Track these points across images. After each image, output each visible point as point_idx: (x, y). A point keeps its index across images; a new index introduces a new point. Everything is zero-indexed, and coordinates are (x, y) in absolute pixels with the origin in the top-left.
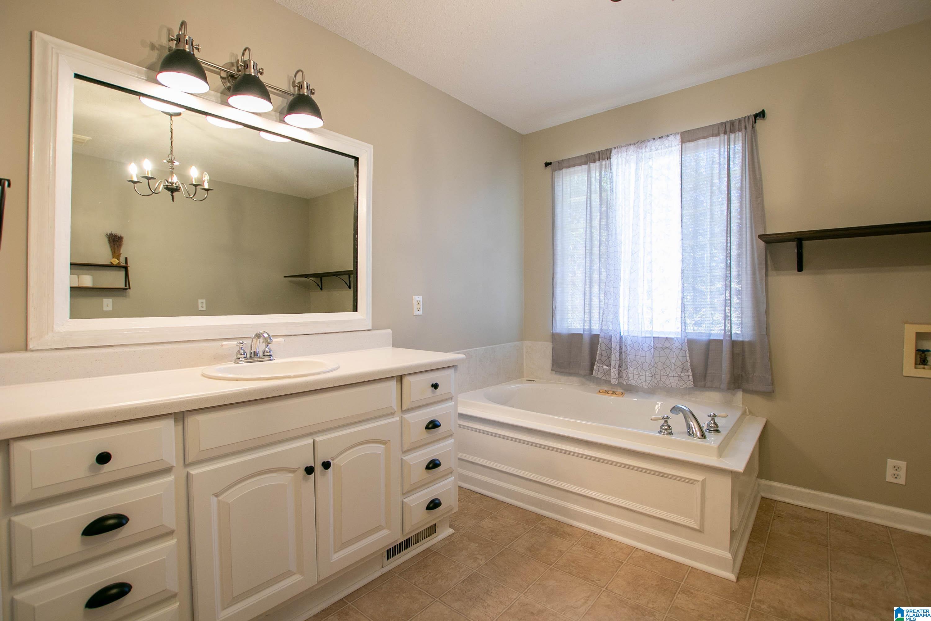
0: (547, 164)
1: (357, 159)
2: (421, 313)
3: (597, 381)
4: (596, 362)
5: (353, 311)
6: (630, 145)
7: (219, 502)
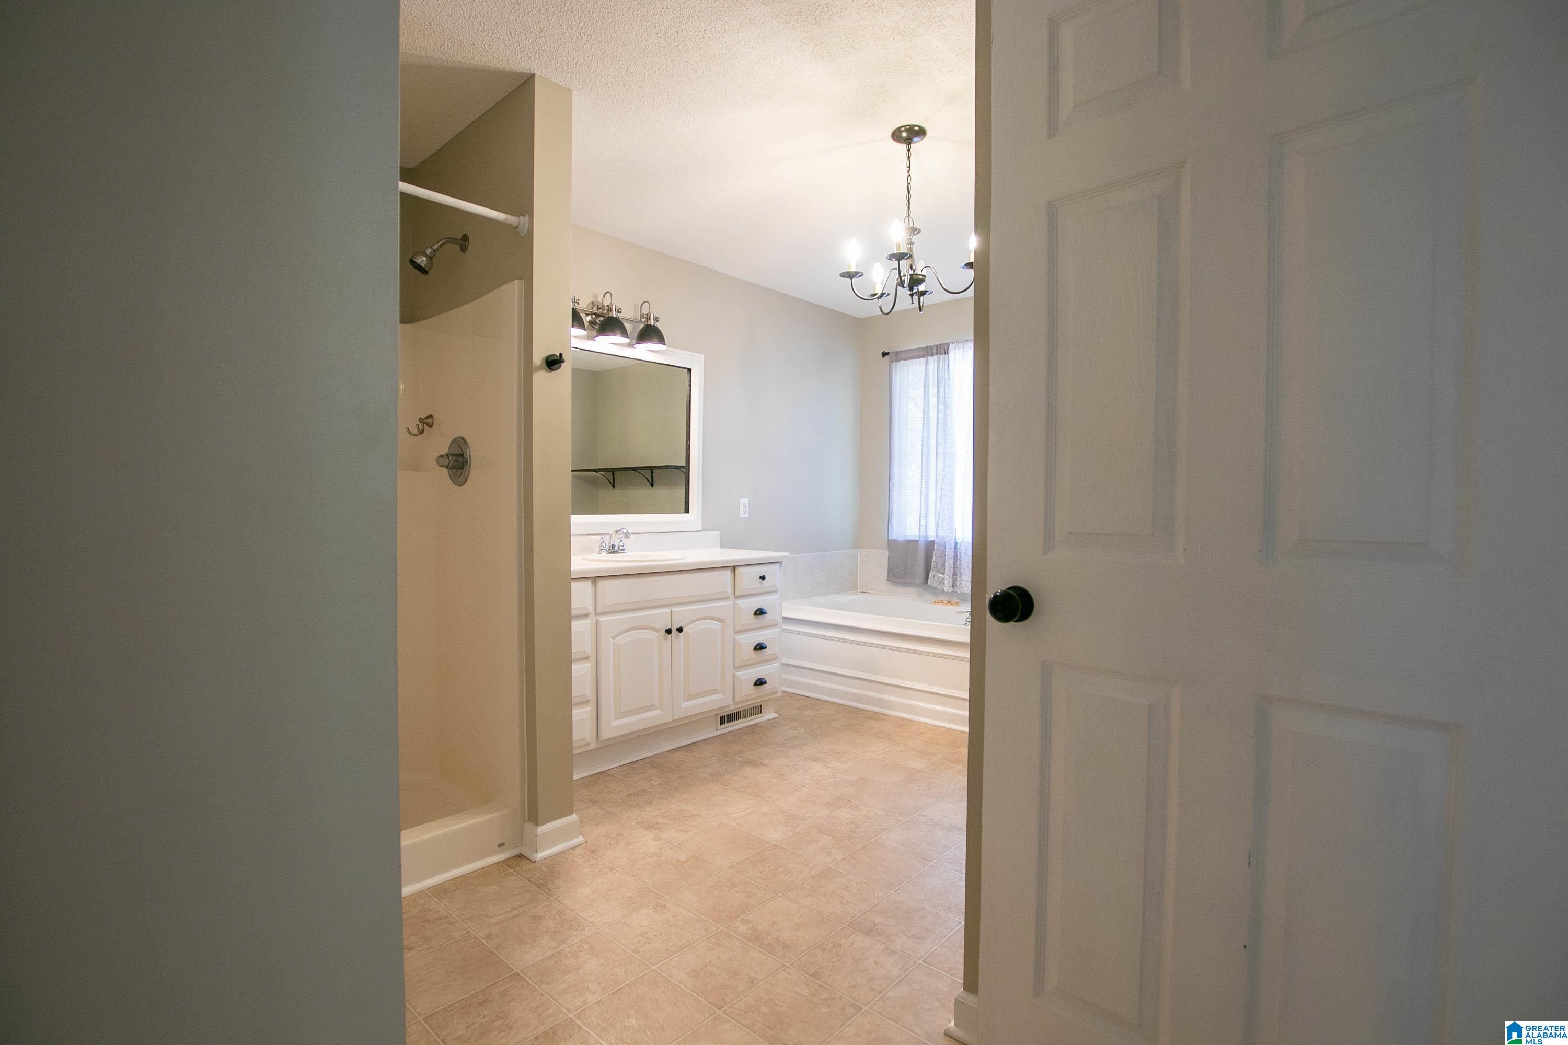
0: (885, 354)
1: (690, 370)
2: (747, 515)
3: (935, 591)
4: (931, 570)
5: (685, 513)
6: (967, 341)
7: (614, 642)
